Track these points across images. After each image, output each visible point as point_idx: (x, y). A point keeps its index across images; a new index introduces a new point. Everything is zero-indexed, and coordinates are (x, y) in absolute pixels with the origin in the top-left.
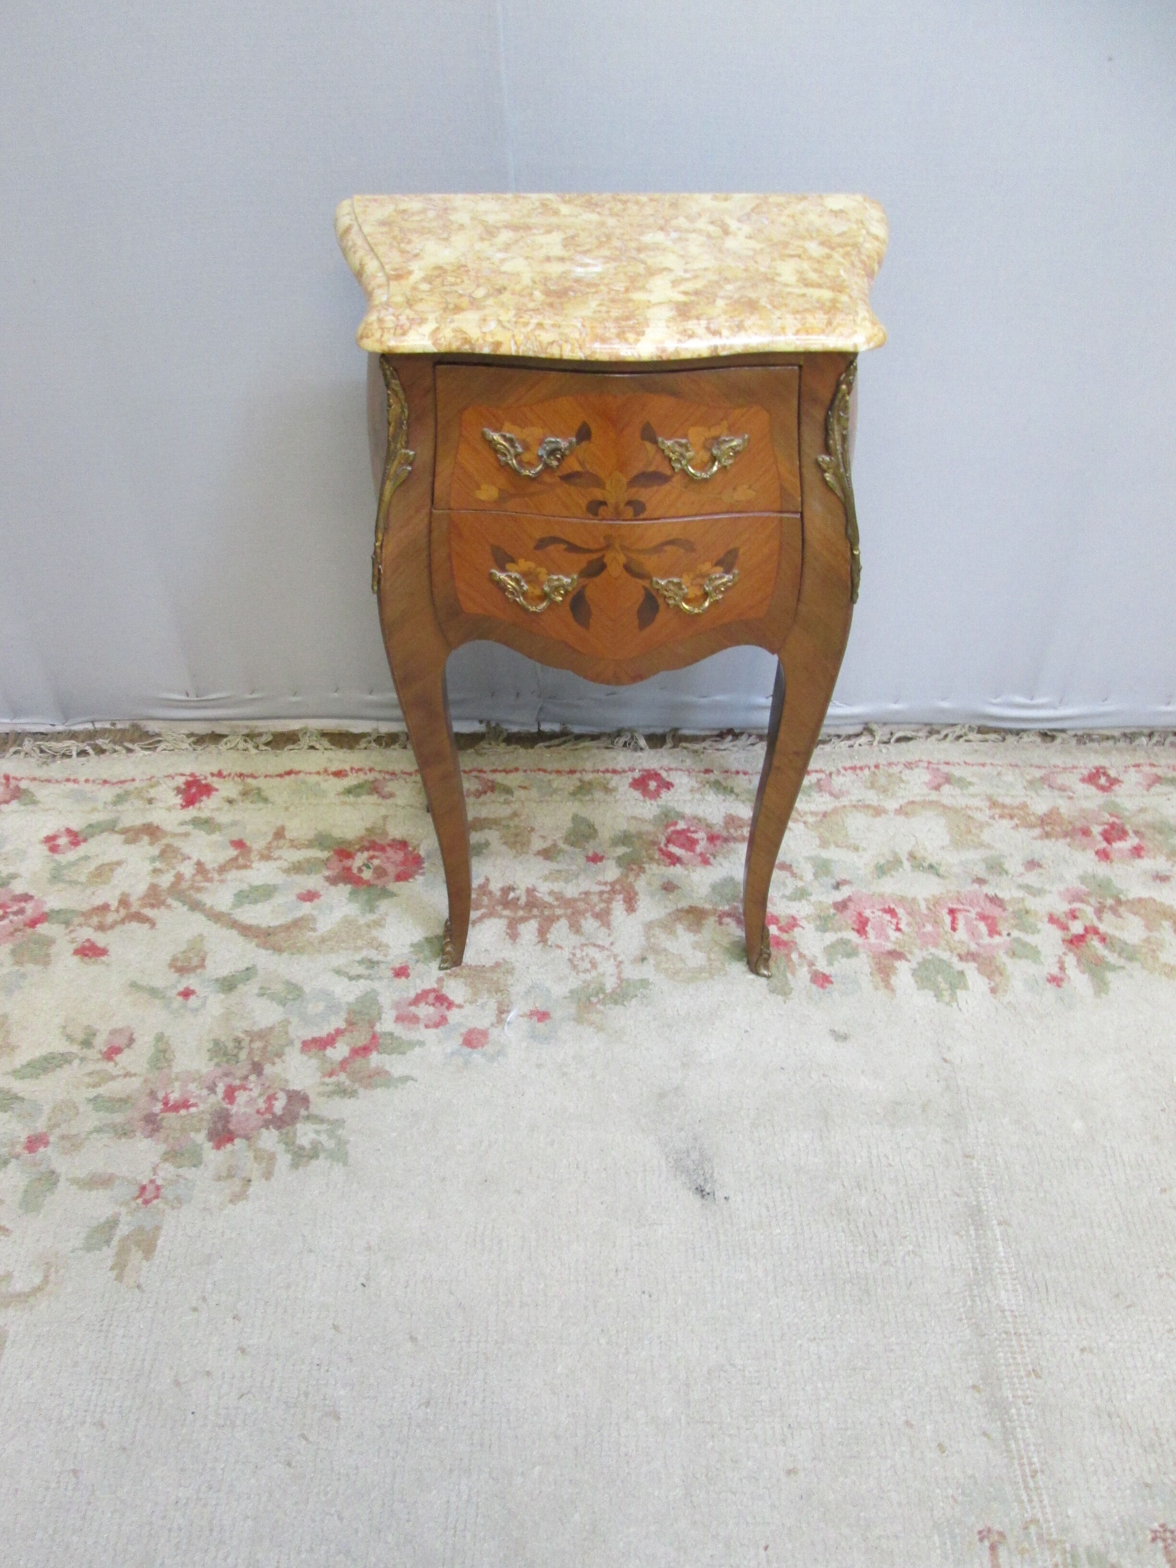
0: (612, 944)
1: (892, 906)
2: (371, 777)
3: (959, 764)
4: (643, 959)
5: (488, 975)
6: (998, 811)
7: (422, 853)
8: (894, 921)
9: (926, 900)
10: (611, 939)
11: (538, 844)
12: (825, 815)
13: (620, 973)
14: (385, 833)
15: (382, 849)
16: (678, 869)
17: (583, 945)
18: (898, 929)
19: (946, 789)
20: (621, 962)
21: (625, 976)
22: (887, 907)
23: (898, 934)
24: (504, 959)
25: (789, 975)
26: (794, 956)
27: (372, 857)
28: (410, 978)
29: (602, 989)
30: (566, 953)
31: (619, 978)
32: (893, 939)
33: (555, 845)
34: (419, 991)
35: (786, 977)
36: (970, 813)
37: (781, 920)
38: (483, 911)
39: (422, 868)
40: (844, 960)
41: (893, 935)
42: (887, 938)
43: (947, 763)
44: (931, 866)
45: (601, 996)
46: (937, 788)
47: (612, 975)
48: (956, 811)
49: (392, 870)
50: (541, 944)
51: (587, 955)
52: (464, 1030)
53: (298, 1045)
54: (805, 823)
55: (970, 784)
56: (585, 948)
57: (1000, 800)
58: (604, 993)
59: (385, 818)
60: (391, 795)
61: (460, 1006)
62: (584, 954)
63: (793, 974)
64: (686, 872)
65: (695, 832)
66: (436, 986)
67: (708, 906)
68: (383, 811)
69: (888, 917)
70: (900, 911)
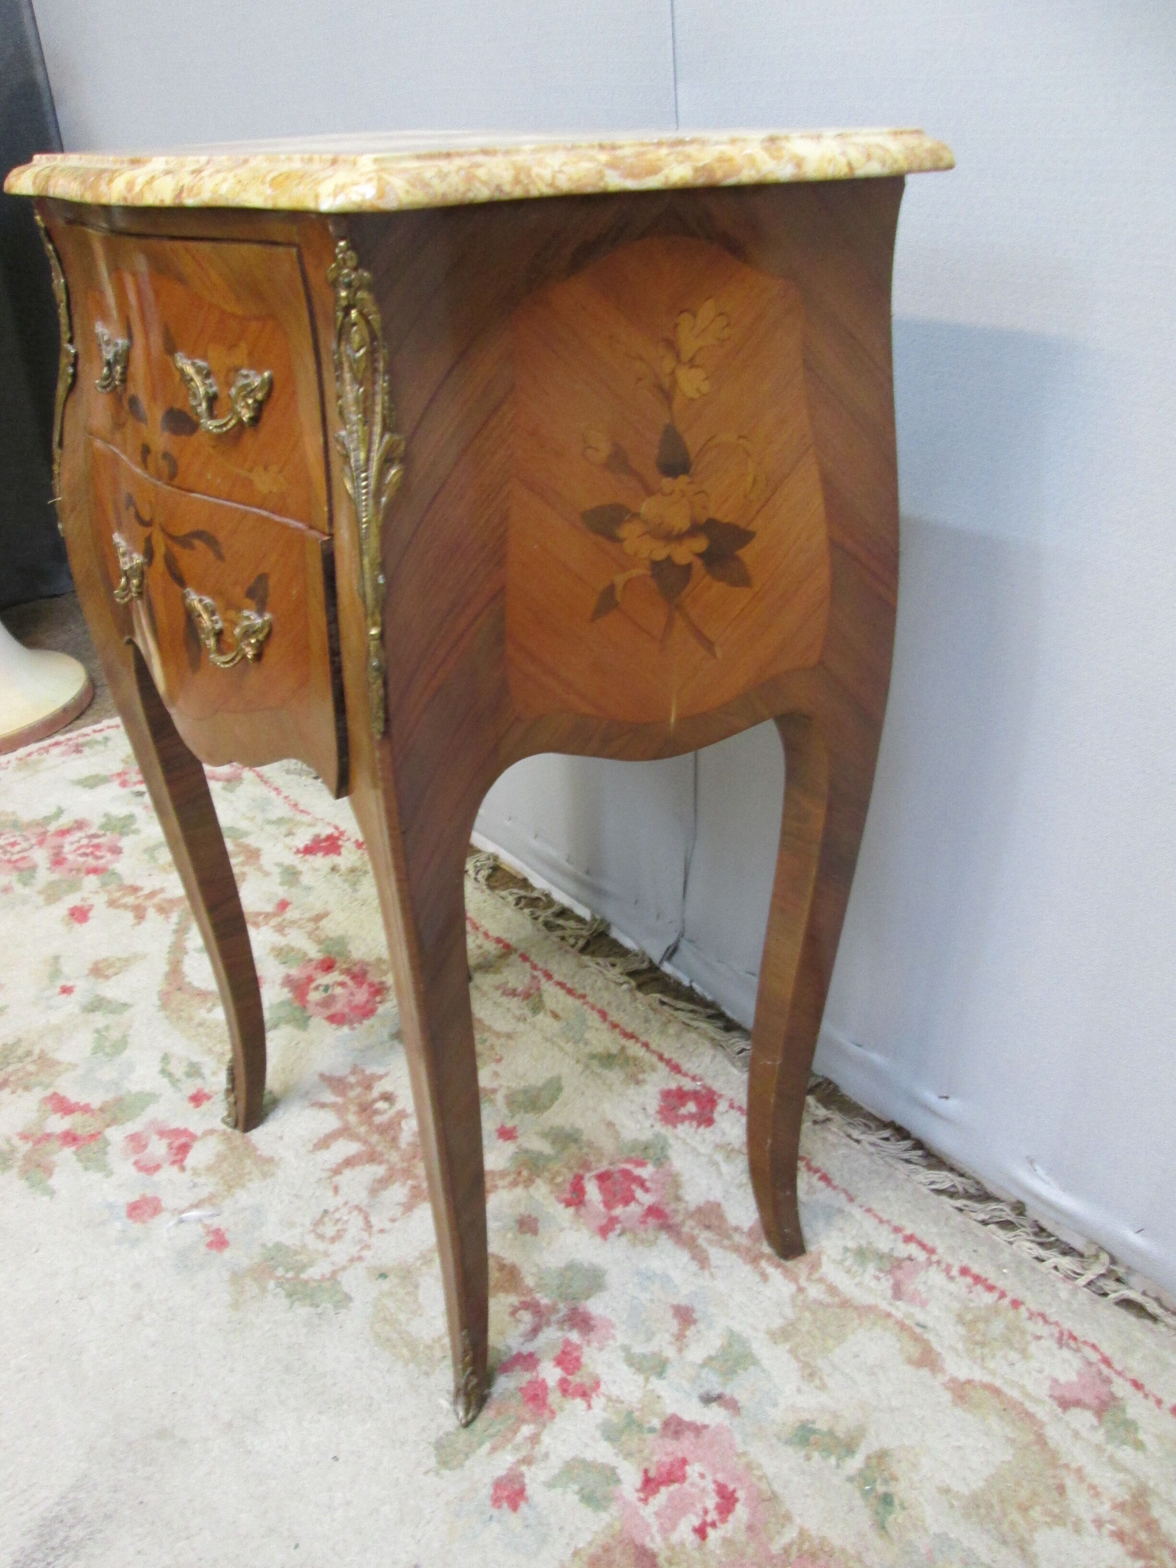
0: (382, 1231)
1: (740, 1494)
3: (1159, 1402)
4: (383, 1276)
5: (248, 1162)
6: (1126, 1523)
7: (382, 1012)
8: (713, 1516)
9: (802, 1532)
10: (388, 1225)
12: (845, 1304)
13: (344, 1268)
16: (565, 1214)
17: (358, 1208)
18: (701, 1532)
19: (1083, 1419)
20: (360, 1258)
21: (342, 1276)
22: (731, 1487)
23: (691, 1538)
24: (280, 1159)
25: (487, 1446)
26: (526, 1430)
28: (195, 1110)
29: (302, 1268)
30: (331, 1201)
31: (334, 1273)
32: (675, 1537)
33: (494, 1092)
34: (182, 1127)
35: (481, 1444)
36: (1070, 1482)
37: (582, 1372)
38: (339, 1100)
39: (361, 1024)
40: (572, 1498)
41: (684, 1531)
42: (665, 1531)
43: (1137, 1385)
44: (887, 1500)
45: (290, 1275)
46: (1065, 1404)
47: (333, 1263)
48: (1053, 1459)
49: (338, 1007)
50: (328, 1173)
51: (347, 1222)
53: (49, 1092)
54: (801, 1290)
55: (1139, 1446)
56: (355, 1213)
57: (1157, 1512)
58: (297, 1274)
61: (183, 1169)
62: (345, 1218)
63: (494, 1449)
64: (566, 1224)
65: (647, 1190)
66: (199, 1134)
67: (530, 1281)
69: (711, 1501)
70: (741, 1512)
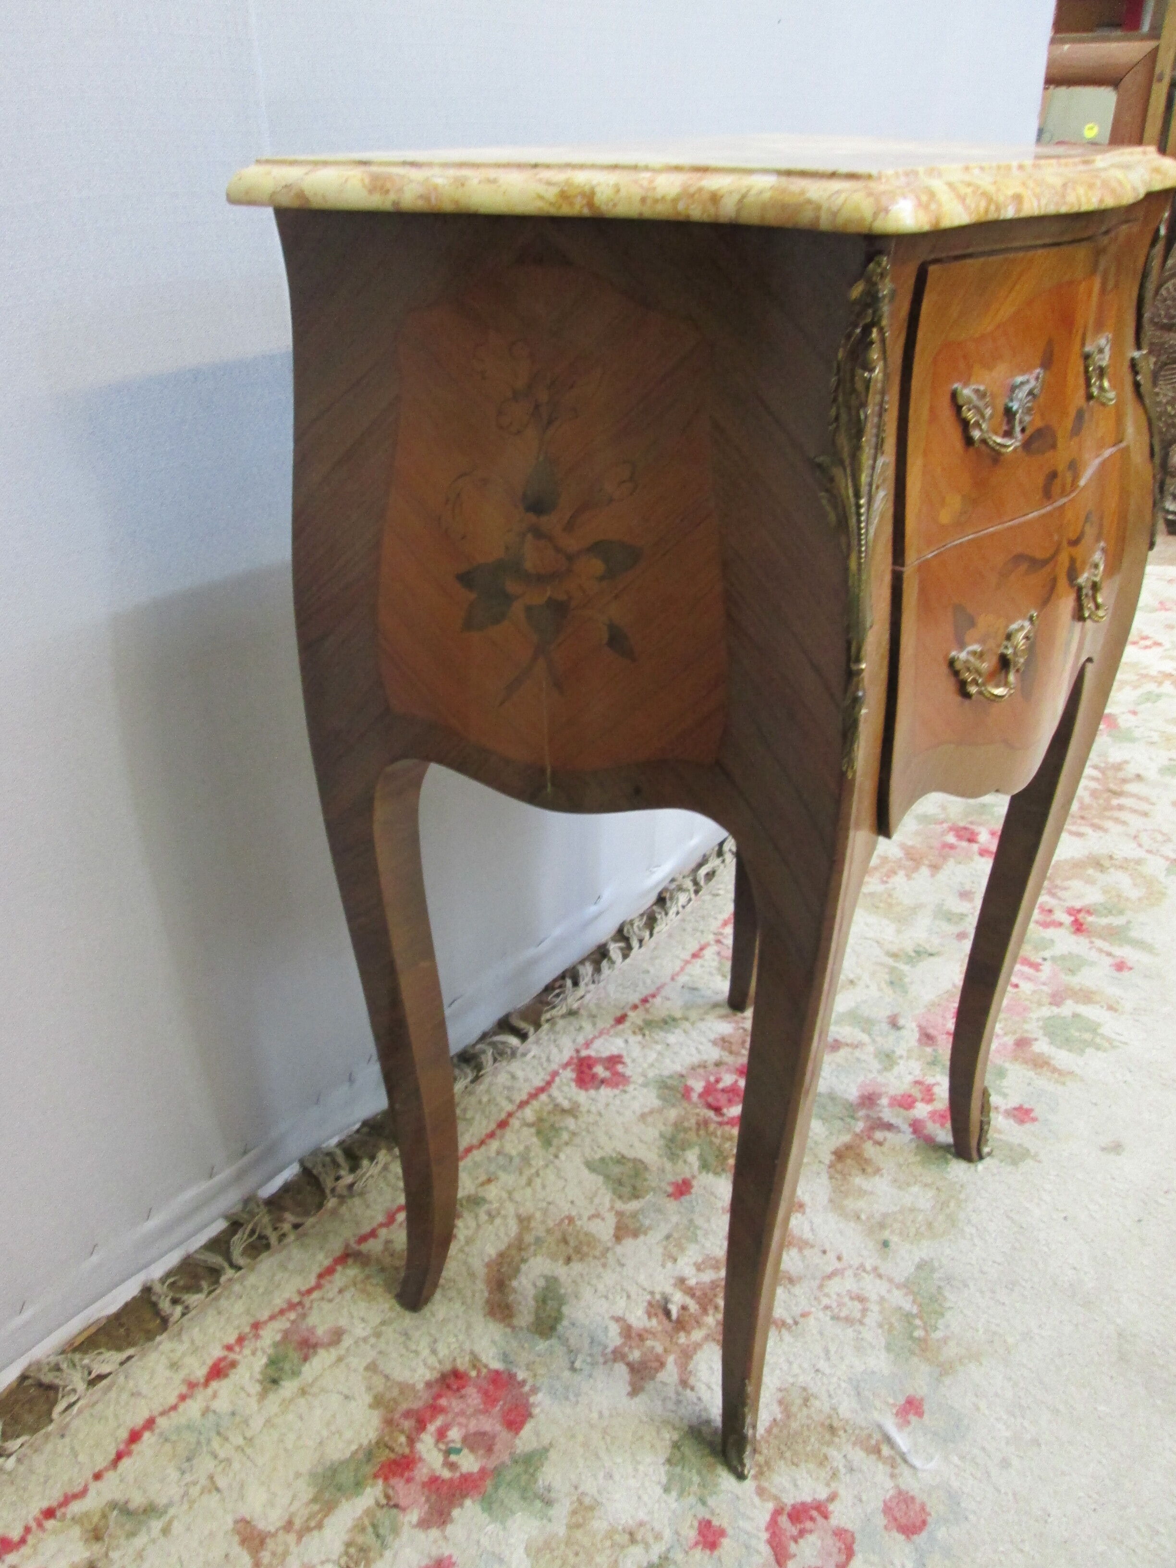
0: (839, 1258)
2: (270, 1335)
4: (885, 1244)
5: (794, 1425)
7: (496, 1365)
10: (831, 1256)
11: (604, 1230)
13: (891, 1280)
14: (405, 1388)
15: (435, 1409)
17: (821, 1287)
20: (875, 1269)
21: (899, 1278)
24: (780, 1390)
27: (441, 1434)
28: (730, 1531)
29: (908, 1317)
30: (820, 1315)
31: (898, 1287)
33: (620, 1214)
34: (765, 1536)
35: (999, 1142)
38: (671, 1360)
39: (523, 1383)
40: (1006, 1082)
45: (918, 1322)
47: (889, 1291)
49: (490, 1424)
50: (783, 1331)
51: (838, 1295)
52: (881, 1520)
56: (825, 1290)
58: (915, 1316)
59: (372, 1367)
60: (337, 1336)
61: (833, 1498)
62: (834, 1297)
65: (718, 1081)
66: (770, 1506)
68: (358, 1363)
